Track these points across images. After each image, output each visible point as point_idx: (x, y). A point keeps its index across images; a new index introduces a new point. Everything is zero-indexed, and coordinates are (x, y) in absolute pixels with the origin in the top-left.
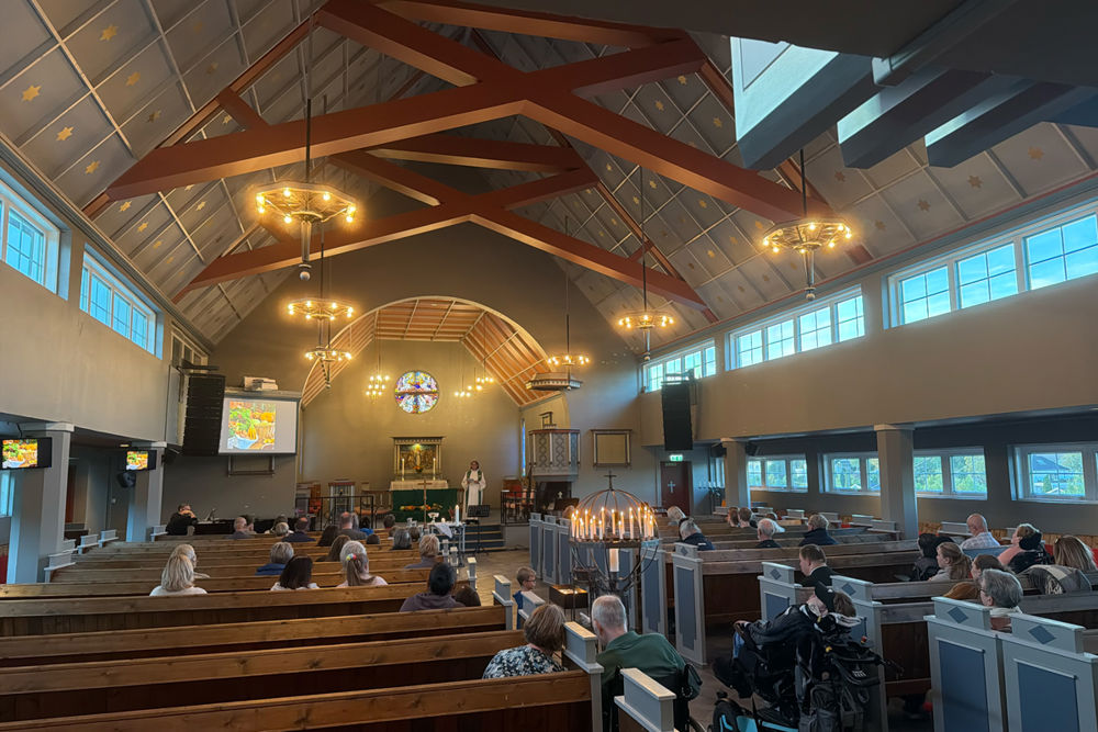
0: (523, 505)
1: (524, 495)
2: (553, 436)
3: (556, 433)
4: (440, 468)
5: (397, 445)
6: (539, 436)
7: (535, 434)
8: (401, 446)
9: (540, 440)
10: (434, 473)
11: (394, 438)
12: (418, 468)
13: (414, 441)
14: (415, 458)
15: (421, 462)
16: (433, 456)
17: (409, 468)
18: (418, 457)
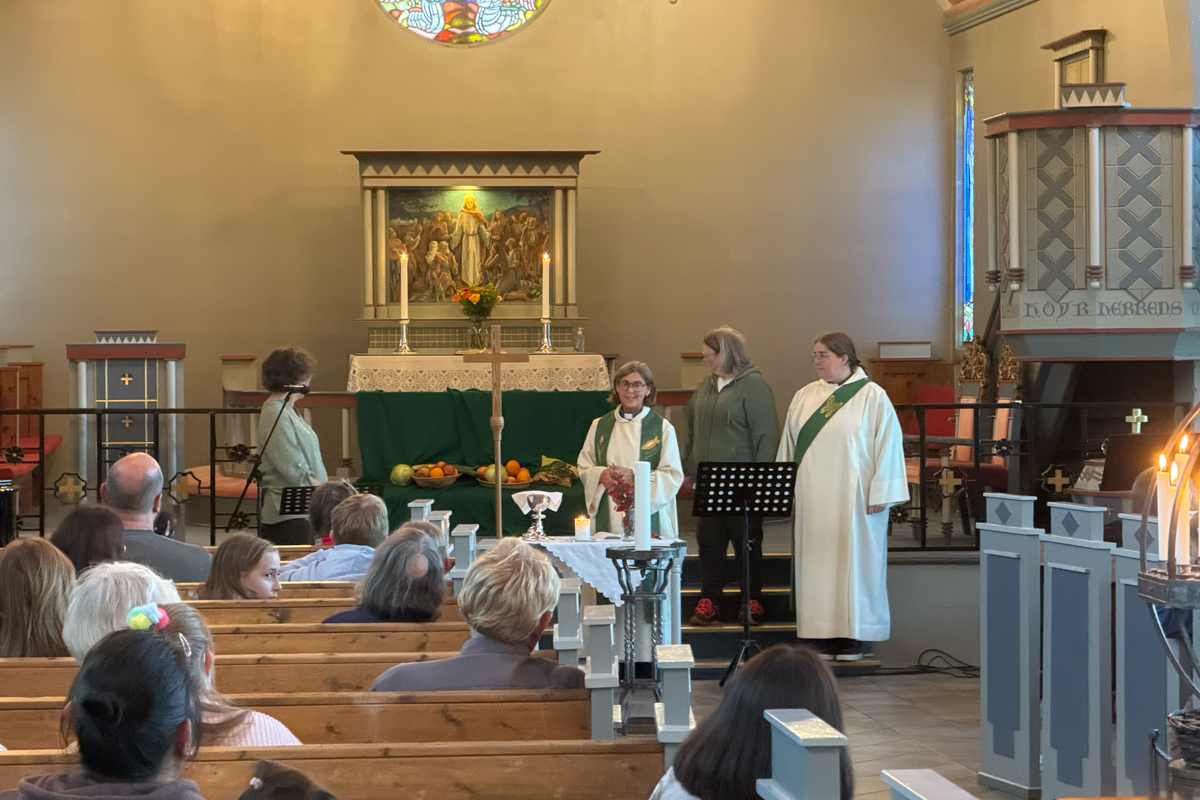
0: (958, 471)
1: (965, 421)
2: (1104, 143)
3: (1122, 129)
4: (572, 299)
5: (374, 190)
6: (1038, 146)
7: (1019, 132)
8: (393, 193)
9: (1043, 161)
10: (546, 323)
11: (358, 155)
12: (475, 298)
13: (453, 170)
14: (457, 251)
15: (483, 269)
16: (541, 237)
17: (428, 293)
18: (473, 245)
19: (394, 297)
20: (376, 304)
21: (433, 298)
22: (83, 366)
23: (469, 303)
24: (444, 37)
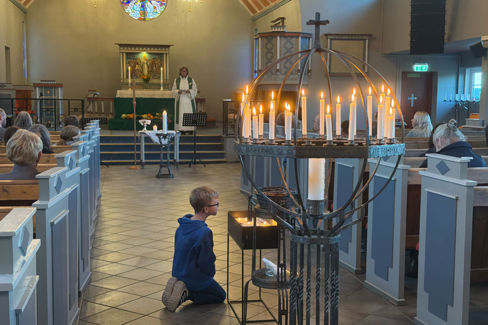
2: (280, 40)
3: (285, 37)
4: (168, 79)
5: (123, 53)
6: (265, 40)
7: (261, 37)
8: (127, 53)
9: (266, 45)
10: (162, 84)
11: (119, 45)
12: (146, 78)
13: (141, 49)
14: (142, 67)
15: (148, 71)
16: (161, 65)
17: (135, 77)
18: (146, 66)
19: (127, 77)
20: (123, 79)
21: (137, 78)
22: (37, 88)
23: (144, 79)
24: (140, 19)
